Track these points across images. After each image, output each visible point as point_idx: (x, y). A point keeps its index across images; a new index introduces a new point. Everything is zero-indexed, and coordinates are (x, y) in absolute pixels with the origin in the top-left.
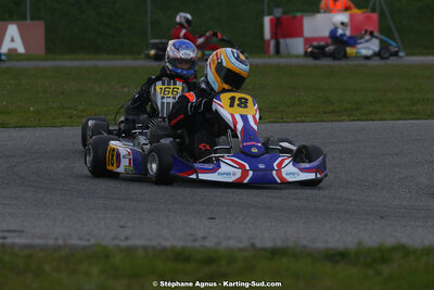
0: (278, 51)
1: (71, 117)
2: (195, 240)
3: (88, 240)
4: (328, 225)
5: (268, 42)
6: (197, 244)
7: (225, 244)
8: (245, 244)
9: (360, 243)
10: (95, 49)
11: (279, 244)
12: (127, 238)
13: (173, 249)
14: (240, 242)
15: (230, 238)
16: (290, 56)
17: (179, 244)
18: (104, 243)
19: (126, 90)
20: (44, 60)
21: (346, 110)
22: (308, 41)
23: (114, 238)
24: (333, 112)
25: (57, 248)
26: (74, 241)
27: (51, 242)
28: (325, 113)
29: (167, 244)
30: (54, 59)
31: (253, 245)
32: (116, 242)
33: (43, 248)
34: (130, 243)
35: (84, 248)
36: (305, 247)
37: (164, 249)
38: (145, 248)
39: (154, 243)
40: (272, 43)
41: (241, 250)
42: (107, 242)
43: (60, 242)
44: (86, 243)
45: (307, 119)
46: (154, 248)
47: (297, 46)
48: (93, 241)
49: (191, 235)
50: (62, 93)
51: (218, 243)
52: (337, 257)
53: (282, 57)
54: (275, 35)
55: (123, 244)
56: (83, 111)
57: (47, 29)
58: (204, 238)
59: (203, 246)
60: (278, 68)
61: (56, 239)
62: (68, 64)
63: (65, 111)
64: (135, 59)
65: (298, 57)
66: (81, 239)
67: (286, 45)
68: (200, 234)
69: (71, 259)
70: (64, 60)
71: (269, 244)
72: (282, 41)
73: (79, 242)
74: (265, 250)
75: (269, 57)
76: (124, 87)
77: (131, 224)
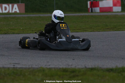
0: (92, 11)
1: (33, 31)
2: (69, 66)
3: (38, 66)
4: (107, 61)
5: (89, 9)
6: (70, 67)
7: (77, 67)
8: (83, 67)
9: (117, 66)
10: (39, 11)
11: (93, 67)
12: (49, 65)
13: (63, 68)
14: (82, 66)
15: (79, 65)
16: (95, 13)
17: (64, 67)
20: (24, 14)
21: (112, 28)
22: (101, 8)
23: (45, 65)
24: (108, 29)
25: (29, 68)
26: (34, 66)
27: (28, 67)
28: (106, 29)
29: (61, 67)
30: (27, 14)
31: (86, 67)
32: (46, 66)
33: (25, 68)
34: (50, 67)
35: (37, 68)
36: (101, 68)
37: (60, 68)
38: (54, 68)
39: (57, 67)
40: (90, 9)
41: (82, 68)
42: (44, 66)
43: (30, 67)
44: (37, 67)
45: (101, 31)
46: (57, 68)
47: (97, 10)
48: (40, 66)
49: (68, 64)
50: (30, 24)
51: (75, 67)
52: (110, 70)
53: (93, 13)
54: (91, 7)
55: (48, 67)
56: (36, 29)
57: (26, 6)
58: (72, 65)
59: (71, 67)
60: (92, 16)
61: (29, 66)
62: (32, 15)
63: (31, 29)
65: (98, 13)
66: (36, 66)
67: (94, 10)
68: (70, 64)
69: (33, 71)
70: (30, 14)
71: (90, 67)
72: (93, 8)
74: (89, 68)
75: (89, 13)
76: (47, 22)
77: (50, 61)
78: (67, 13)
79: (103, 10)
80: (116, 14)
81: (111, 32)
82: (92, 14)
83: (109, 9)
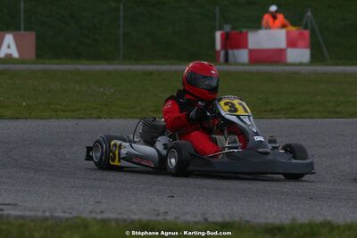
0: (226, 60)
1: (56, 111)
2: (158, 215)
3: (70, 213)
4: (267, 204)
5: (219, 52)
6: (160, 218)
7: (182, 218)
8: (199, 218)
9: (294, 219)
10: (76, 56)
11: (227, 219)
12: (102, 212)
13: (140, 221)
14: (195, 217)
15: (187, 213)
16: (236, 64)
17: (145, 218)
18: (83, 215)
19: (102, 89)
20: (34, 64)
21: (282, 109)
22: (252, 52)
23: (91, 212)
24: (272, 111)
25: (44, 220)
26: (59, 214)
27: (40, 214)
28: (265, 111)
29: (136, 218)
30: (43, 64)
31: (206, 219)
32: (93, 215)
33: (34, 219)
34: (104, 216)
35: (67, 219)
36: (248, 222)
37: (133, 222)
38: (117, 220)
39: (125, 217)
40: (222, 53)
41: (196, 223)
42: (86, 215)
43: (47, 214)
44: (67, 215)
46: (124, 220)
47: (242, 55)
48: (74, 214)
49: (154, 210)
50: (49, 91)
51: (177, 218)
53: (231, 65)
54: (225, 46)
55: (99, 217)
57: (38, 38)
58: (166, 213)
59: (165, 219)
60: (227, 74)
61: (44, 212)
62: (55, 67)
63: (53, 106)
64: (109, 64)
65: (243, 65)
66: (64, 212)
67: (234, 56)
68: (162, 210)
69: (55, 228)
70: (51, 64)
71: (219, 219)
72: (230, 52)
73: (62, 215)
74: (215, 223)
75: (220, 64)
76: (100, 87)
77: (105, 200)
78: (157, 64)
79: (258, 57)
80: (296, 68)
81: (279, 120)
82: (226, 68)
83: (276, 56)
